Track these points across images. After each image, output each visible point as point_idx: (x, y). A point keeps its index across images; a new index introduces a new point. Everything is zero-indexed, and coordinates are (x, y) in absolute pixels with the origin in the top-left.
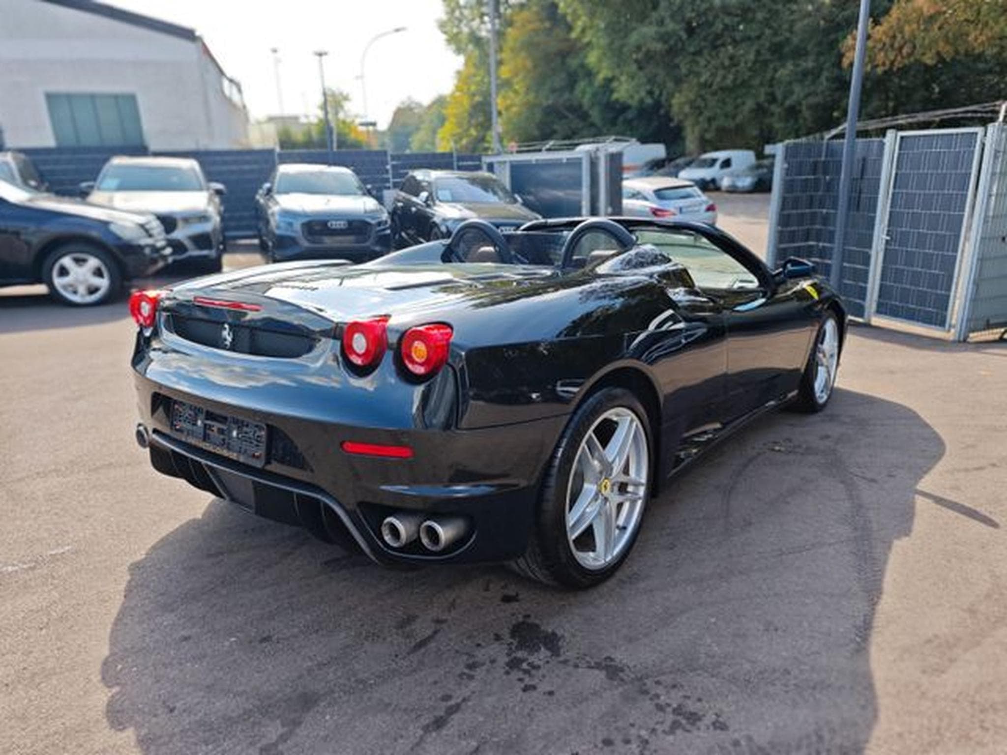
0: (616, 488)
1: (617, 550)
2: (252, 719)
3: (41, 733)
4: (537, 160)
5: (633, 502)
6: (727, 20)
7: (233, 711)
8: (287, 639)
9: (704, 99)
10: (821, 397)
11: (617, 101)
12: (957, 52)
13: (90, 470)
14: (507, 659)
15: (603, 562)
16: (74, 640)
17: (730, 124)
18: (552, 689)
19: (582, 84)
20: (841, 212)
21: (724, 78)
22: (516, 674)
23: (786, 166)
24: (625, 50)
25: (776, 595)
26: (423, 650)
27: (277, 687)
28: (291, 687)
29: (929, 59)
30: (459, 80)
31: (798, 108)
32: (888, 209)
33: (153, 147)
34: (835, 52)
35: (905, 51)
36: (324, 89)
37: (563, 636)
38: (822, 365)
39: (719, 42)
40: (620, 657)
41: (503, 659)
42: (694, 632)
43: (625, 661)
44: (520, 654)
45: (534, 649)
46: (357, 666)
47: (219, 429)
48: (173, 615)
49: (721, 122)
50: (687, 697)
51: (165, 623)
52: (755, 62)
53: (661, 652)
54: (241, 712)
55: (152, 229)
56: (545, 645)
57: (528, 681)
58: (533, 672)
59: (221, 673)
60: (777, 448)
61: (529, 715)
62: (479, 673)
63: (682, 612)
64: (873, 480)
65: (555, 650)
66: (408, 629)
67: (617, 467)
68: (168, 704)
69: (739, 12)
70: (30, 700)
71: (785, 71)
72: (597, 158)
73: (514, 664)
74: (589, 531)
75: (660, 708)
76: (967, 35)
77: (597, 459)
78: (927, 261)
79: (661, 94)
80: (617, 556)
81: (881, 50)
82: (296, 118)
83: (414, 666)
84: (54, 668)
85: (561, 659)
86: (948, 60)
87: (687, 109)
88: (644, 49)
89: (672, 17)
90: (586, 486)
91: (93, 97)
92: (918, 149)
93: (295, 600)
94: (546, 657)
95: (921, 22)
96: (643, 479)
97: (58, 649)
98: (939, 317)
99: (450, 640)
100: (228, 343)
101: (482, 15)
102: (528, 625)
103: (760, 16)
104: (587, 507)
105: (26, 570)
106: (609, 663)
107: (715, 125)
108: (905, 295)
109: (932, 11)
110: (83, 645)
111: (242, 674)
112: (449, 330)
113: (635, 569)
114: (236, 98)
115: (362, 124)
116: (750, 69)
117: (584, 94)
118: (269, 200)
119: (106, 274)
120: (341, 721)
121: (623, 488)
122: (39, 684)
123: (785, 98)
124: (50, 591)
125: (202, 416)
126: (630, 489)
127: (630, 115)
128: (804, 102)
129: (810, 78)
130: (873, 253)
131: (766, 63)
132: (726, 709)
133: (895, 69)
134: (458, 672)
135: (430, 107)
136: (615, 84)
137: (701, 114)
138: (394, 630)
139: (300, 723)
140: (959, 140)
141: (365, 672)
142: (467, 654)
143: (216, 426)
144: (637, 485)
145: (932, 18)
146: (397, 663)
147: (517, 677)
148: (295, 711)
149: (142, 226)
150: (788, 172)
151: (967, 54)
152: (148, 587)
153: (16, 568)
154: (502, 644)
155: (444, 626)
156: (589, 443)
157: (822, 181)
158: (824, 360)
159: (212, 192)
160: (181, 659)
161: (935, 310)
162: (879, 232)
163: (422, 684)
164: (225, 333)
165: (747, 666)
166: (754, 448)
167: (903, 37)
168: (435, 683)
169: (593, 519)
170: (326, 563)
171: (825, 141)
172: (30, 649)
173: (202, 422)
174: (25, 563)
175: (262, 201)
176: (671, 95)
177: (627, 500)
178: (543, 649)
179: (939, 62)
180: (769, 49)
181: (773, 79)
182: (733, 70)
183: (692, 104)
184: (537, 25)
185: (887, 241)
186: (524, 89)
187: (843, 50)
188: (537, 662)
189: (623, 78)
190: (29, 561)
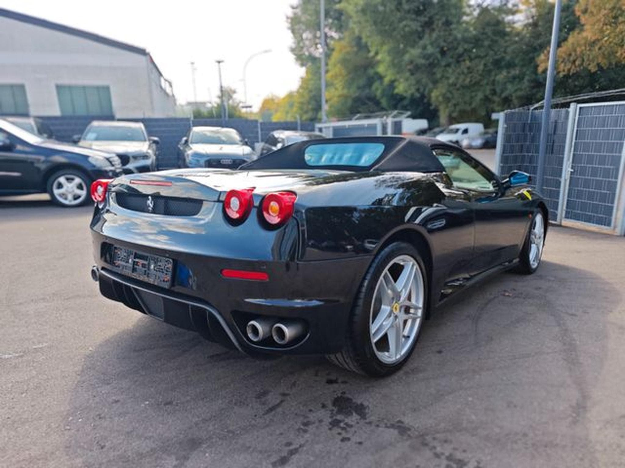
0: (403, 310)
1: (404, 351)
2: (156, 455)
3: (14, 460)
4: (349, 126)
5: (414, 320)
6: (466, 46)
7: (144, 449)
8: (183, 403)
9: (451, 92)
10: (534, 264)
11: (397, 94)
12: (610, 64)
13: (65, 299)
14: (330, 420)
15: (394, 359)
16: (43, 401)
17: (468, 108)
18: (362, 440)
19: (376, 85)
20: (541, 155)
21: (464, 80)
22: (336, 430)
23: (505, 126)
24: (403, 63)
25: (513, 383)
26: (273, 412)
27: (174, 434)
28: (184, 434)
29: (593, 68)
30: (303, 82)
31: (510, 98)
32: (572, 153)
33: (118, 116)
34: (532, 64)
35: (577, 63)
36: (221, 87)
37: (368, 406)
38: (534, 243)
39: (461, 59)
40: (408, 420)
41: (328, 420)
42: (459, 406)
43: (411, 424)
44: (339, 417)
45: (349, 414)
46: (228, 422)
47: (142, 264)
48: (109, 386)
49: (461, 107)
50: (455, 449)
51: (103, 392)
52: (483, 71)
53: (435, 419)
54: (149, 449)
55: (114, 161)
56: (356, 412)
57: (344, 435)
58: (348, 429)
59: (137, 425)
60: (507, 294)
61: (345, 457)
62: (311, 429)
63: (450, 393)
64: (572, 315)
65: (363, 415)
66: (263, 400)
67: (404, 296)
68: (100, 443)
69: (473, 41)
70: (10, 439)
71: (501, 76)
72: (386, 124)
73: (335, 424)
74: (385, 338)
75: (437, 456)
76: (617, 52)
77: (391, 289)
78: (599, 185)
79: (424, 90)
80: (404, 355)
81: (562, 62)
82: (204, 104)
83: (267, 422)
84: (27, 418)
85: (367, 421)
86: (605, 68)
87: (441, 99)
88: (414, 63)
89: (432, 44)
90: (383, 307)
91: (84, 88)
92: (591, 114)
93: (189, 379)
94: (357, 419)
95: (587, 46)
96: (421, 305)
97: (32, 406)
98: (607, 219)
99: (292, 406)
100: (150, 209)
101: (316, 44)
102: (344, 398)
103: (486, 43)
104: (384, 321)
105: (18, 357)
106: (400, 424)
107: (458, 108)
108: (584, 207)
109: (594, 38)
110: (48, 404)
111: (151, 425)
112: (294, 196)
113: (416, 365)
114: (168, 90)
115: (243, 107)
116: (481, 75)
117: (377, 89)
118: (186, 147)
119: (85, 188)
120: (216, 458)
121: (407, 310)
122: (17, 428)
123: (502, 92)
124: (31, 370)
125: (132, 256)
126: (412, 311)
127: (405, 102)
128: (514, 95)
129: (517, 80)
130: (562, 180)
131: (490, 71)
132: (483, 458)
133: (571, 74)
134: (297, 427)
135: (284, 99)
136: (396, 84)
137: (449, 102)
138: (254, 399)
139: (188, 459)
140: (617, 109)
141: (233, 426)
142: (303, 416)
143: (141, 261)
144: (416, 308)
145: (594, 43)
146: (256, 421)
147: (337, 432)
148: (185, 450)
149: (108, 159)
150: (507, 129)
151: (616, 65)
152: (94, 369)
153: (11, 356)
154: (327, 410)
155: (288, 398)
156: (385, 277)
157: (529, 136)
158: (536, 240)
159: (151, 142)
160: (112, 414)
161: (604, 216)
162: (566, 167)
163: (271, 435)
164: (149, 202)
165: (497, 430)
166: (491, 294)
167: (576, 55)
168: (281, 434)
169: (388, 329)
170: (211, 357)
171: (530, 111)
172: (14, 406)
173: (132, 260)
174: (17, 353)
175: (181, 148)
176: (431, 91)
177: (409, 318)
178: (354, 414)
179: (599, 70)
180: (492, 63)
181: (494, 81)
182: (470, 75)
183: (444, 96)
184: (348, 49)
185: (571, 172)
186: (341, 87)
187: (539, 62)
188: (350, 423)
189: (402, 80)
190: (20, 352)
